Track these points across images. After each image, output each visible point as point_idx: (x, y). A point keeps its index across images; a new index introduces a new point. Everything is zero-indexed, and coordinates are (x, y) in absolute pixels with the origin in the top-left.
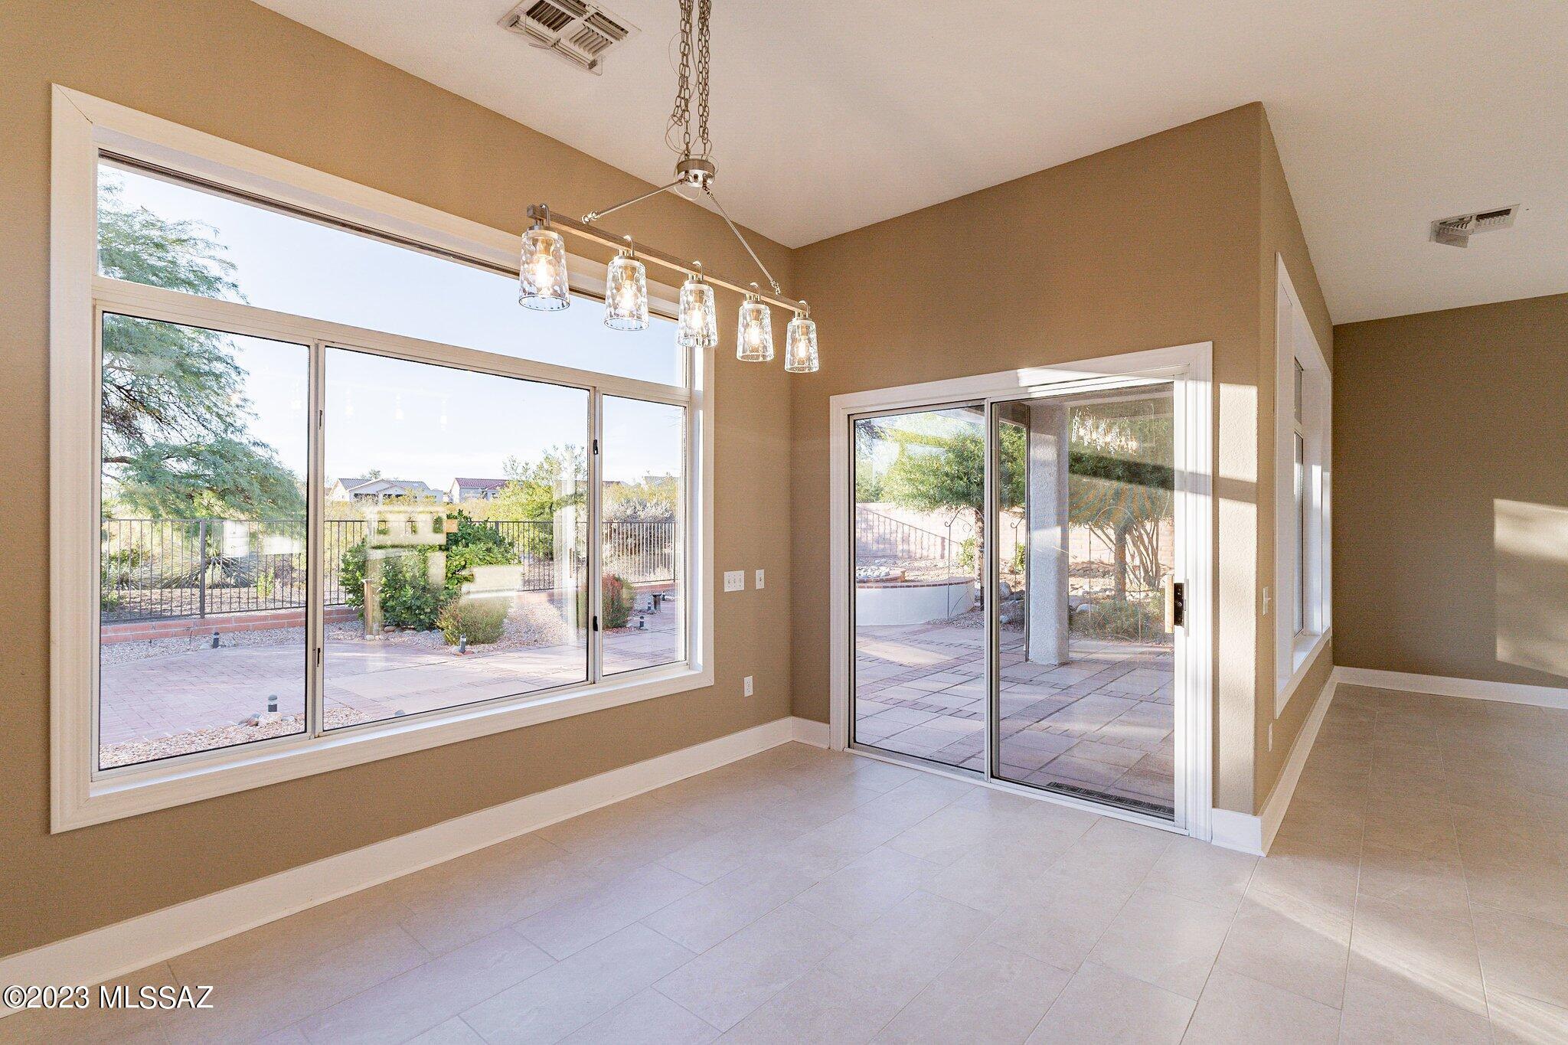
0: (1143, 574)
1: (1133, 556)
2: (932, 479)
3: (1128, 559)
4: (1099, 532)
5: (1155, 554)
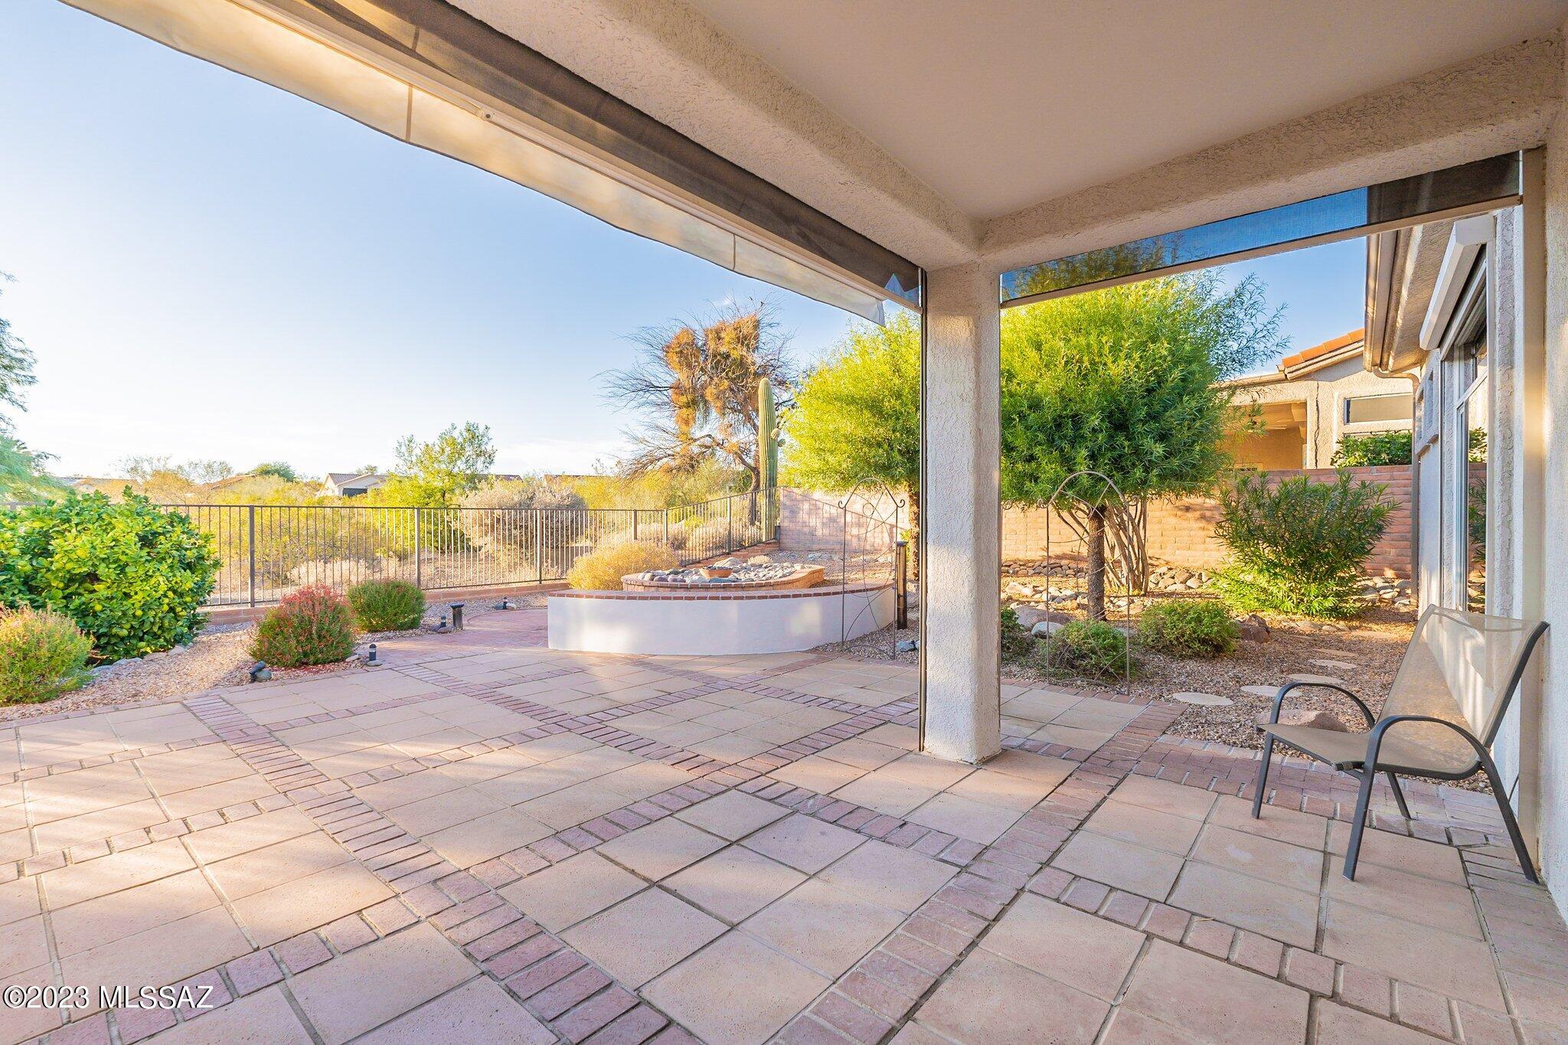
0: (1125, 573)
1: (1112, 549)
5: (1142, 546)
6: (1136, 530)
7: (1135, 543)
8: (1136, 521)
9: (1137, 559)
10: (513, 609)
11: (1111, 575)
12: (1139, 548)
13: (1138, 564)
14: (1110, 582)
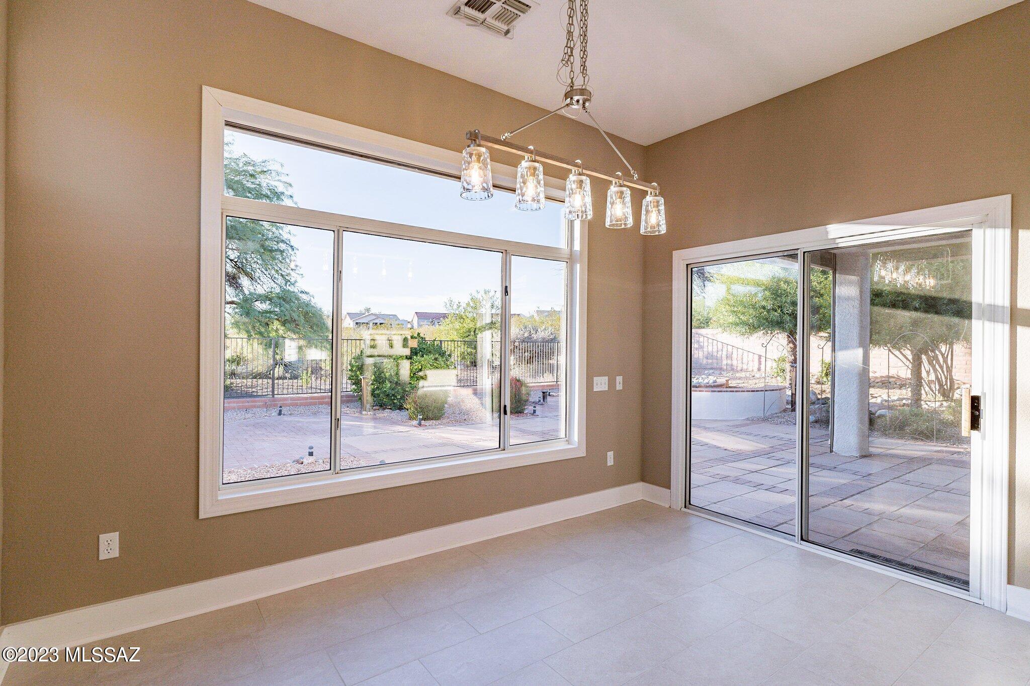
0: (937, 387)
1: (928, 373)
2: (751, 311)
3: (924, 374)
4: (897, 353)
5: (949, 369)
6: (945, 361)
7: (945, 369)
8: (946, 355)
9: (946, 378)
10: (554, 396)
11: (927, 389)
12: (947, 372)
13: (946, 381)
14: (926, 393)
